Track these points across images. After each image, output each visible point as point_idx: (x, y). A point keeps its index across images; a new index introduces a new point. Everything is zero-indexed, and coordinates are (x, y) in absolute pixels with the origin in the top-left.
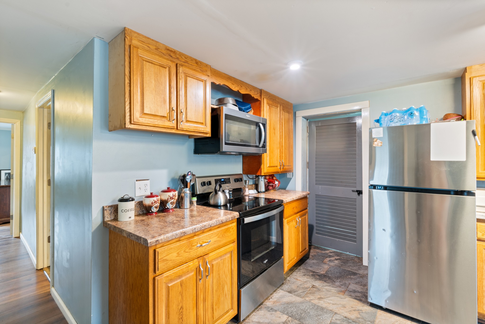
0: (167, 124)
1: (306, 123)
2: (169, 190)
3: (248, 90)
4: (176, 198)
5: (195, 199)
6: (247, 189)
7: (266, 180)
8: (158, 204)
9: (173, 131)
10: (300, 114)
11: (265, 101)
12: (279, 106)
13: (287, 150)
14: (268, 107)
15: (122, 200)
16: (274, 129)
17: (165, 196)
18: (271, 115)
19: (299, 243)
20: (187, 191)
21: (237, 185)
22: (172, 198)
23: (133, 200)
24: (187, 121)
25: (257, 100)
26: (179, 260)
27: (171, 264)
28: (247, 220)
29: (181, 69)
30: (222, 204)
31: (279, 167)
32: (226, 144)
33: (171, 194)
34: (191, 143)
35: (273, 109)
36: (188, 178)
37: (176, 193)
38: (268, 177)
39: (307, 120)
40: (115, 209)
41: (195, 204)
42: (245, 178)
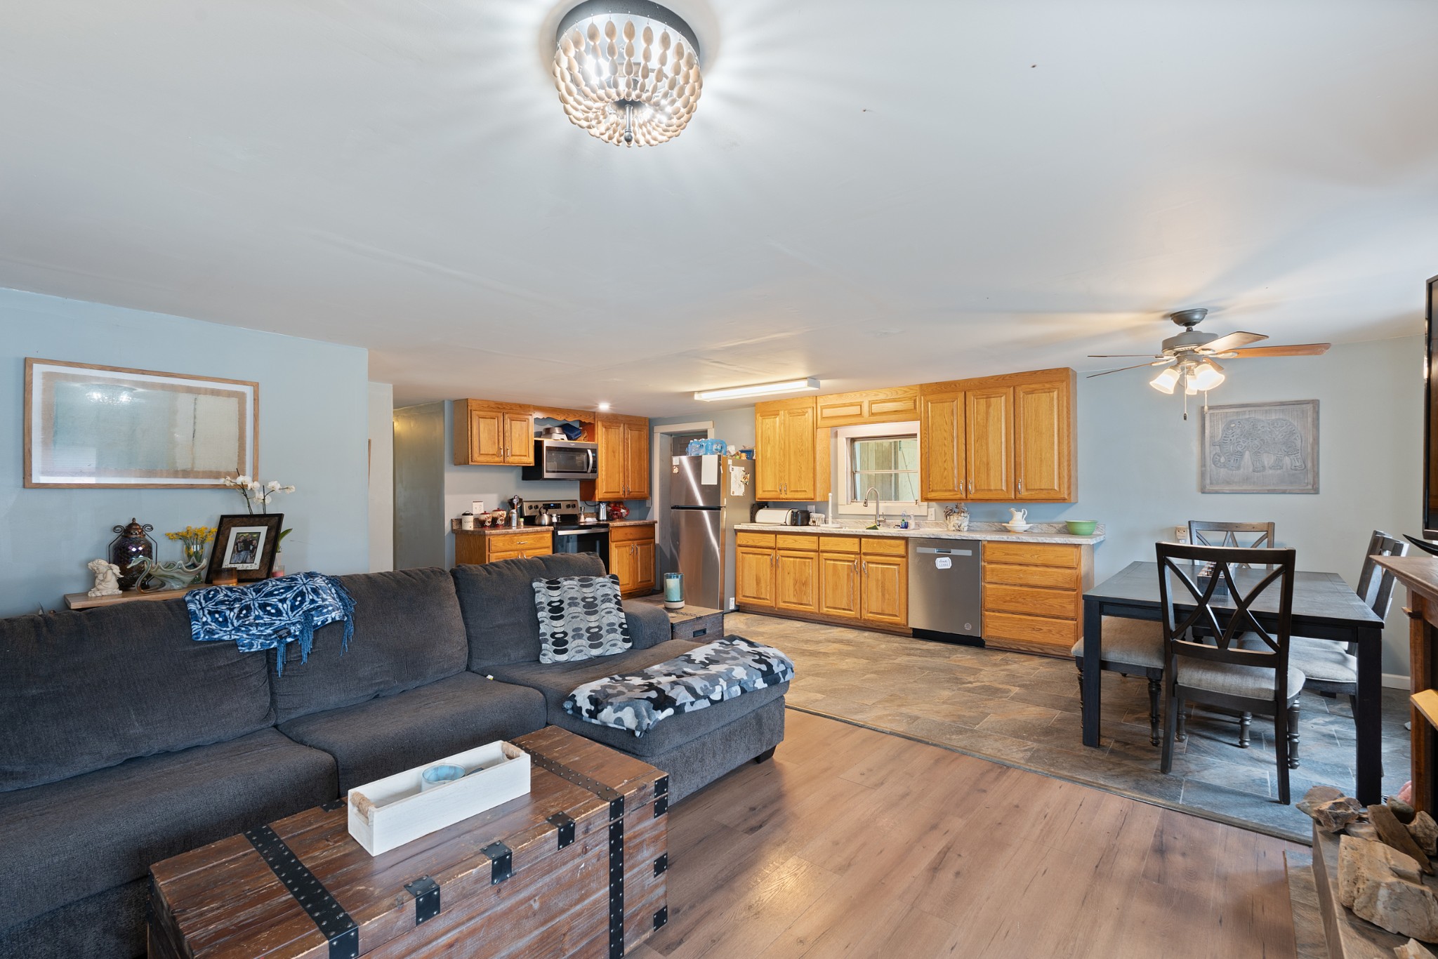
0: (497, 459)
1: (669, 440)
2: (499, 510)
3: (577, 415)
4: (505, 516)
5: (522, 520)
6: (582, 517)
7: (610, 508)
8: (490, 520)
9: (501, 464)
10: (659, 430)
11: (600, 424)
12: (622, 425)
13: (636, 474)
14: (604, 429)
15: (465, 514)
16: (614, 452)
17: (496, 514)
18: (609, 437)
19: (637, 572)
20: (514, 513)
21: (570, 511)
22: (501, 516)
23: (472, 515)
24: (512, 455)
25: (590, 423)
26: (504, 548)
27: (499, 550)
28: (560, 533)
29: (506, 416)
30: (546, 524)
31: (621, 493)
32: (547, 472)
33: (500, 513)
34: (520, 472)
35: (612, 431)
36: (515, 501)
37: (505, 513)
38: (612, 505)
39: (671, 436)
40: (460, 522)
41: (522, 524)
42: (580, 504)
